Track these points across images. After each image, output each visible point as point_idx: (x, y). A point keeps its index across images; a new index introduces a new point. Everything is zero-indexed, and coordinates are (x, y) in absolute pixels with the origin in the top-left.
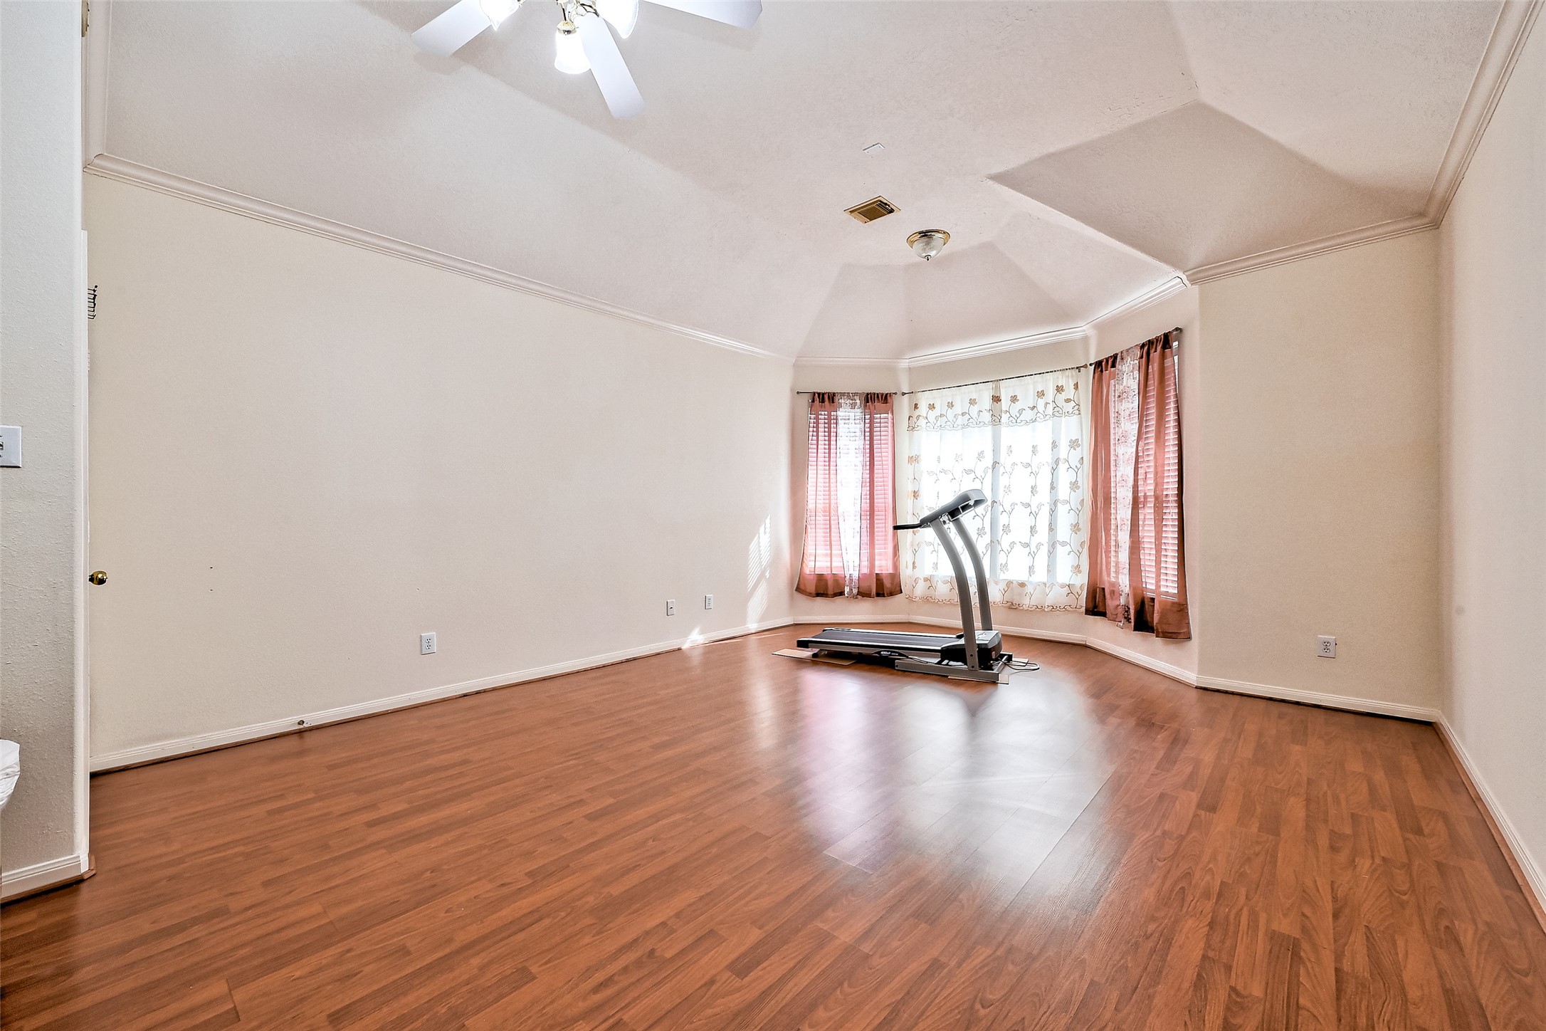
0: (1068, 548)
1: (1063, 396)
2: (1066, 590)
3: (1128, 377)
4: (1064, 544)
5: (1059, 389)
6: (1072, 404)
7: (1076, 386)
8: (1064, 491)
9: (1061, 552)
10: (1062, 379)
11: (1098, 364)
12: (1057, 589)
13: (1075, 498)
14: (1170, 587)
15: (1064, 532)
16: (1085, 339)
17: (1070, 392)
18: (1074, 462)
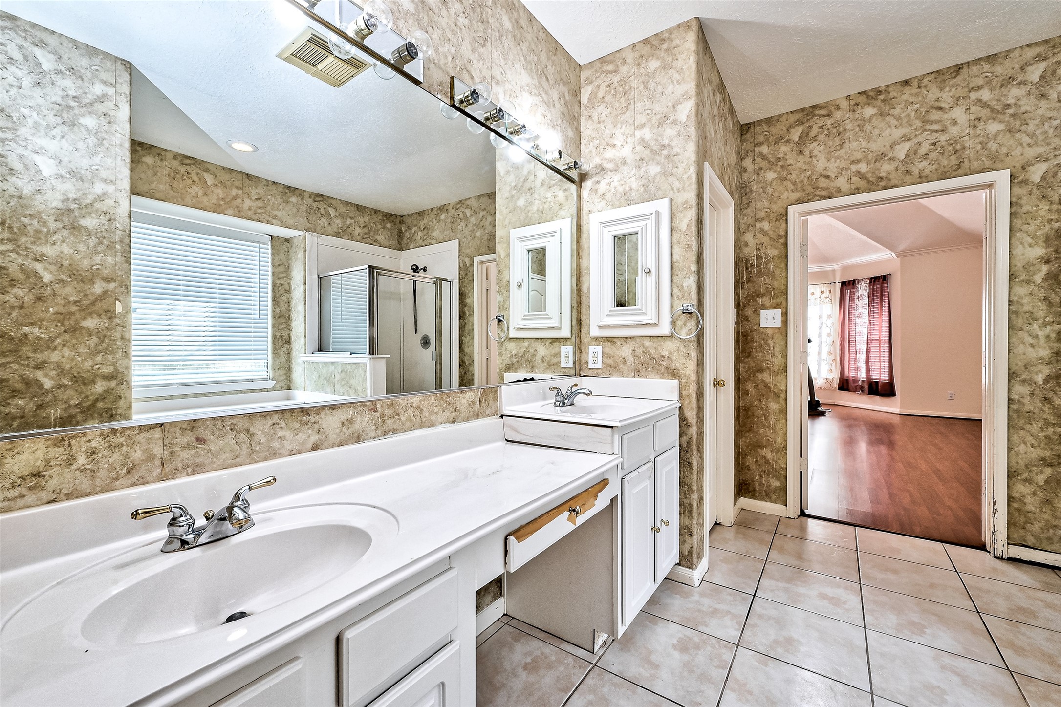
0: (826, 362)
1: (824, 295)
2: (825, 380)
3: (863, 290)
4: (824, 360)
5: (822, 292)
6: (828, 299)
7: (830, 291)
8: (824, 337)
9: (823, 363)
10: (824, 288)
11: (844, 284)
12: (822, 380)
13: (829, 340)
14: (885, 377)
15: (824, 355)
16: (834, 271)
17: (827, 294)
18: (829, 324)
